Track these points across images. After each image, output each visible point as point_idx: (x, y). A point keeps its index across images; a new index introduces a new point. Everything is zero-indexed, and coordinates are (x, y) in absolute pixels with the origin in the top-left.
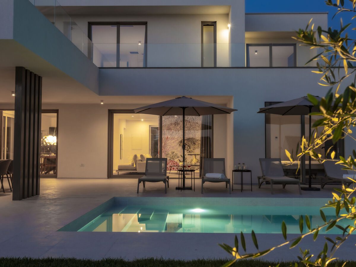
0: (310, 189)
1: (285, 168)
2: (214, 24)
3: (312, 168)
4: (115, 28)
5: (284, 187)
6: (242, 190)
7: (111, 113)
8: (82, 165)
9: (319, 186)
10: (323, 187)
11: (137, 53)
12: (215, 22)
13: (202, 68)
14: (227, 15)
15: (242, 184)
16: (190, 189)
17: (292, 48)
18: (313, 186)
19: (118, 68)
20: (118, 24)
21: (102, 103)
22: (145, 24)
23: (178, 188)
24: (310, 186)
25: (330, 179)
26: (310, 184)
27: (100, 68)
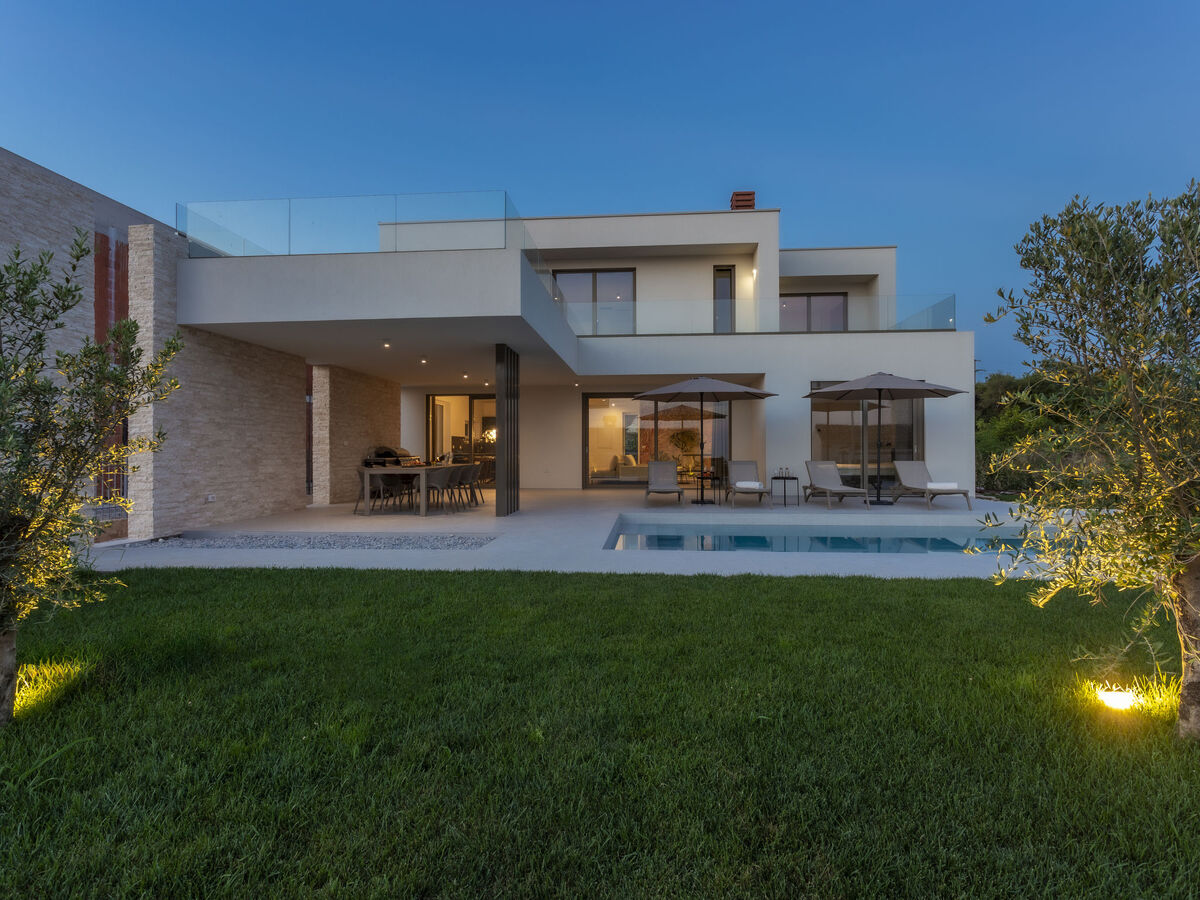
0: (879, 502)
2: (731, 269)
4: (590, 278)
5: (841, 500)
6: (785, 504)
7: (586, 397)
9: (890, 499)
10: (895, 501)
12: (734, 266)
13: (715, 334)
14: (752, 255)
15: (784, 496)
16: (710, 502)
17: (842, 297)
18: (881, 499)
19: (593, 336)
20: (594, 271)
21: (577, 385)
22: (633, 270)
23: (695, 502)
24: (878, 499)
25: (908, 489)
26: (878, 497)
27: (578, 337)
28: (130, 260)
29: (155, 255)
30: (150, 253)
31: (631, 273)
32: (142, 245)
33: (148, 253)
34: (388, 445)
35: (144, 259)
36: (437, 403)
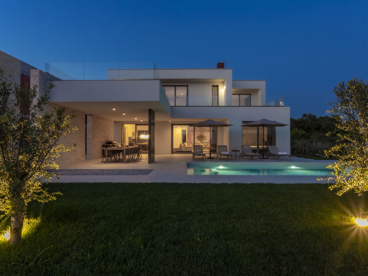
0: (263, 158)
1: (252, 149)
2: (217, 86)
3: (264, 149)
4: (174, 88)
5: (252, 158)
6: (236, 159)
7: (172, 125)
8: (160, 148)
9: (266, 157)
10: (268, 158)
11: (179, 97)
12: (218, 85)
13: (212, 106)
14: (224, 82)
15: (236, 156)
16: (213, 158)
17: (249, 95)
18: (264, 157)
19: (175, 106)
20: (175, 86)
21: (170, 121)
22: (187, 86)
23: (208, 158)
24: (263, 157)
25: (272, 154)
26: (263, 156)
27: (171, 106)
28: (31, 80)
29: (39, 79)
30: (38, 79)
31: (187, 87)
32: (35, 76)
33: (37, 78)
34: (110, 140)
35: (36, 80)
36: (125, 126)
